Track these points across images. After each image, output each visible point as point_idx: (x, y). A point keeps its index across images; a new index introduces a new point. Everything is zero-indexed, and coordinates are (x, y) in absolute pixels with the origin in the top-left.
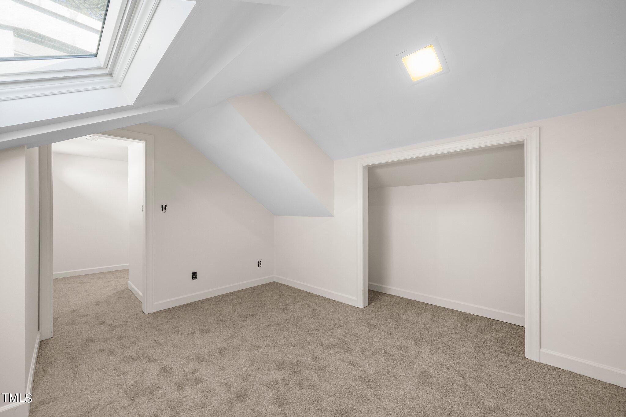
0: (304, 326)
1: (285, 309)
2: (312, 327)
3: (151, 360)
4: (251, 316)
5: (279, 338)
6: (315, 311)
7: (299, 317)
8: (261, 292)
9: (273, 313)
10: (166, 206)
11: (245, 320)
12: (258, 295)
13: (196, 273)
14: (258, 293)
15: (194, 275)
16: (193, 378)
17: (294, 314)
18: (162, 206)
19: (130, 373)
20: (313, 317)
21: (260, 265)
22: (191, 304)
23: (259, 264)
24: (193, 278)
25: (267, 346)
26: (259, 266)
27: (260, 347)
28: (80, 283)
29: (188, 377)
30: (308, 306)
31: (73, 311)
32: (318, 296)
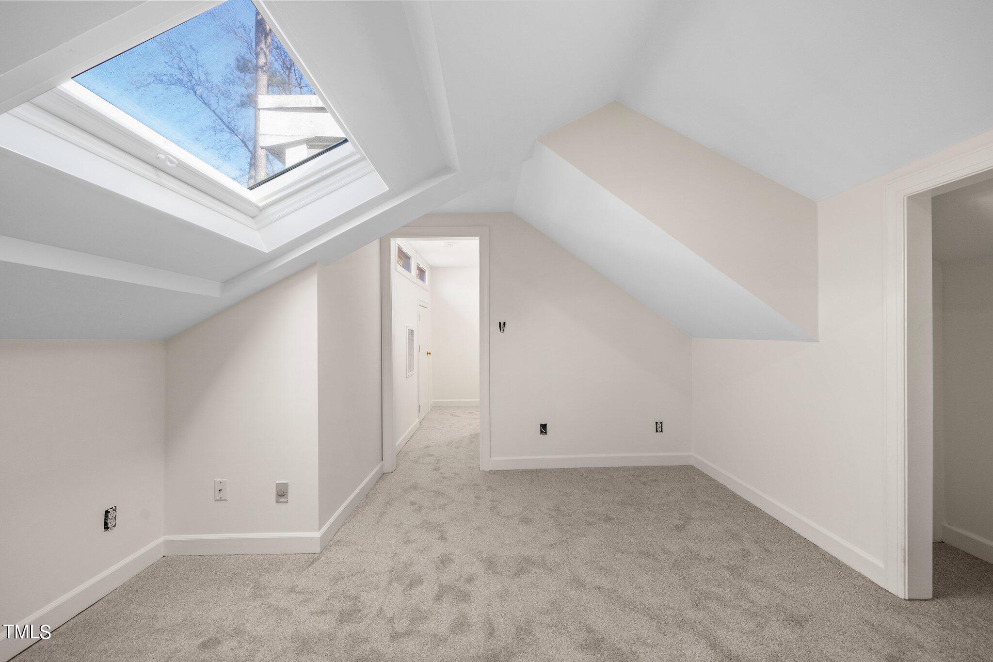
0: (697, 581)
1: (680, 528)
2: (714, 589)
3: (443, 538)
4: (608, 519)
5: (627, 583)
6: (746, 554)
7: (698, 557)
8: (652, 480)
9: (650, 529)
10: (504, 323)
11: (591, 524)
12: (644, 483)
13: (546, 425)
14: (646, 480)
15: (544, 427)
16: (463, 588)
17: (691, 545)
18: (500, 323)
19: (414, 545)
20: (732, 567)
21: (659, 429)
22: (536, 471)
23: (659, 427)
24: (542, 432)
25: (598, 588)
26: (657, 431)
27: (583, 586)
28: (452, 415)
29: (458, 584)
30: (736, 537)
31: (428, 447)
32: (774, 524)
